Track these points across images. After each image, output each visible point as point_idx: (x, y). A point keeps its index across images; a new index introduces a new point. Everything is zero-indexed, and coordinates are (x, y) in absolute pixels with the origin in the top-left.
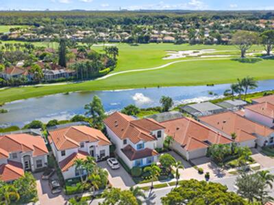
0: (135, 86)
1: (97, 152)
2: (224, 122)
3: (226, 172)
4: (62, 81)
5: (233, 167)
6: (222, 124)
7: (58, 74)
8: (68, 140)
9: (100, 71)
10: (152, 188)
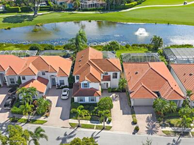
0: (148, 20)
1: (57, 81)
2: (191, 75)
3: (161, 129)
4: (93, 10)
5: (172, 125)
6: (187, 76)
7: (91, 5)
8: (29, 68)
9: (126, 5)
10: (79, 126)
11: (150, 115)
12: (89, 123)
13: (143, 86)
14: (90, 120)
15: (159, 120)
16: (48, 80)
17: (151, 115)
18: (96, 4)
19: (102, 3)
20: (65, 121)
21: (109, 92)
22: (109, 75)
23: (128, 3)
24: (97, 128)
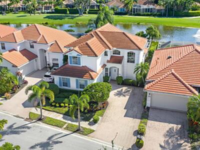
1: (49, 60)
7: (146, 9)
8: (13, 34)
9: (190, 12)
10: (40, 120)
11: (176, 127)
12: (60, 117)
13: (173, 74)
14: (64, 114)
15: (192, 138)
16: (37, 56)
17: (180, 126)
18: (151, 9)
19: (159, 8)
20: (26, 108)
21: (119, 84)
22: (121, 55)
23: (192, 10)
24: (67, 128)
